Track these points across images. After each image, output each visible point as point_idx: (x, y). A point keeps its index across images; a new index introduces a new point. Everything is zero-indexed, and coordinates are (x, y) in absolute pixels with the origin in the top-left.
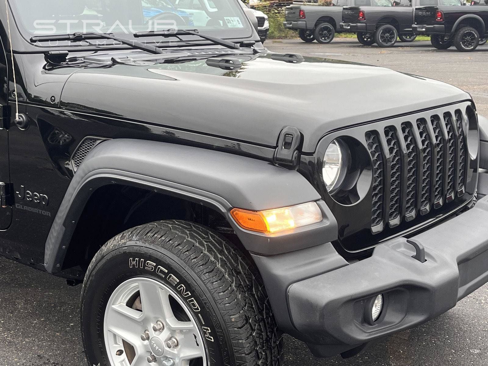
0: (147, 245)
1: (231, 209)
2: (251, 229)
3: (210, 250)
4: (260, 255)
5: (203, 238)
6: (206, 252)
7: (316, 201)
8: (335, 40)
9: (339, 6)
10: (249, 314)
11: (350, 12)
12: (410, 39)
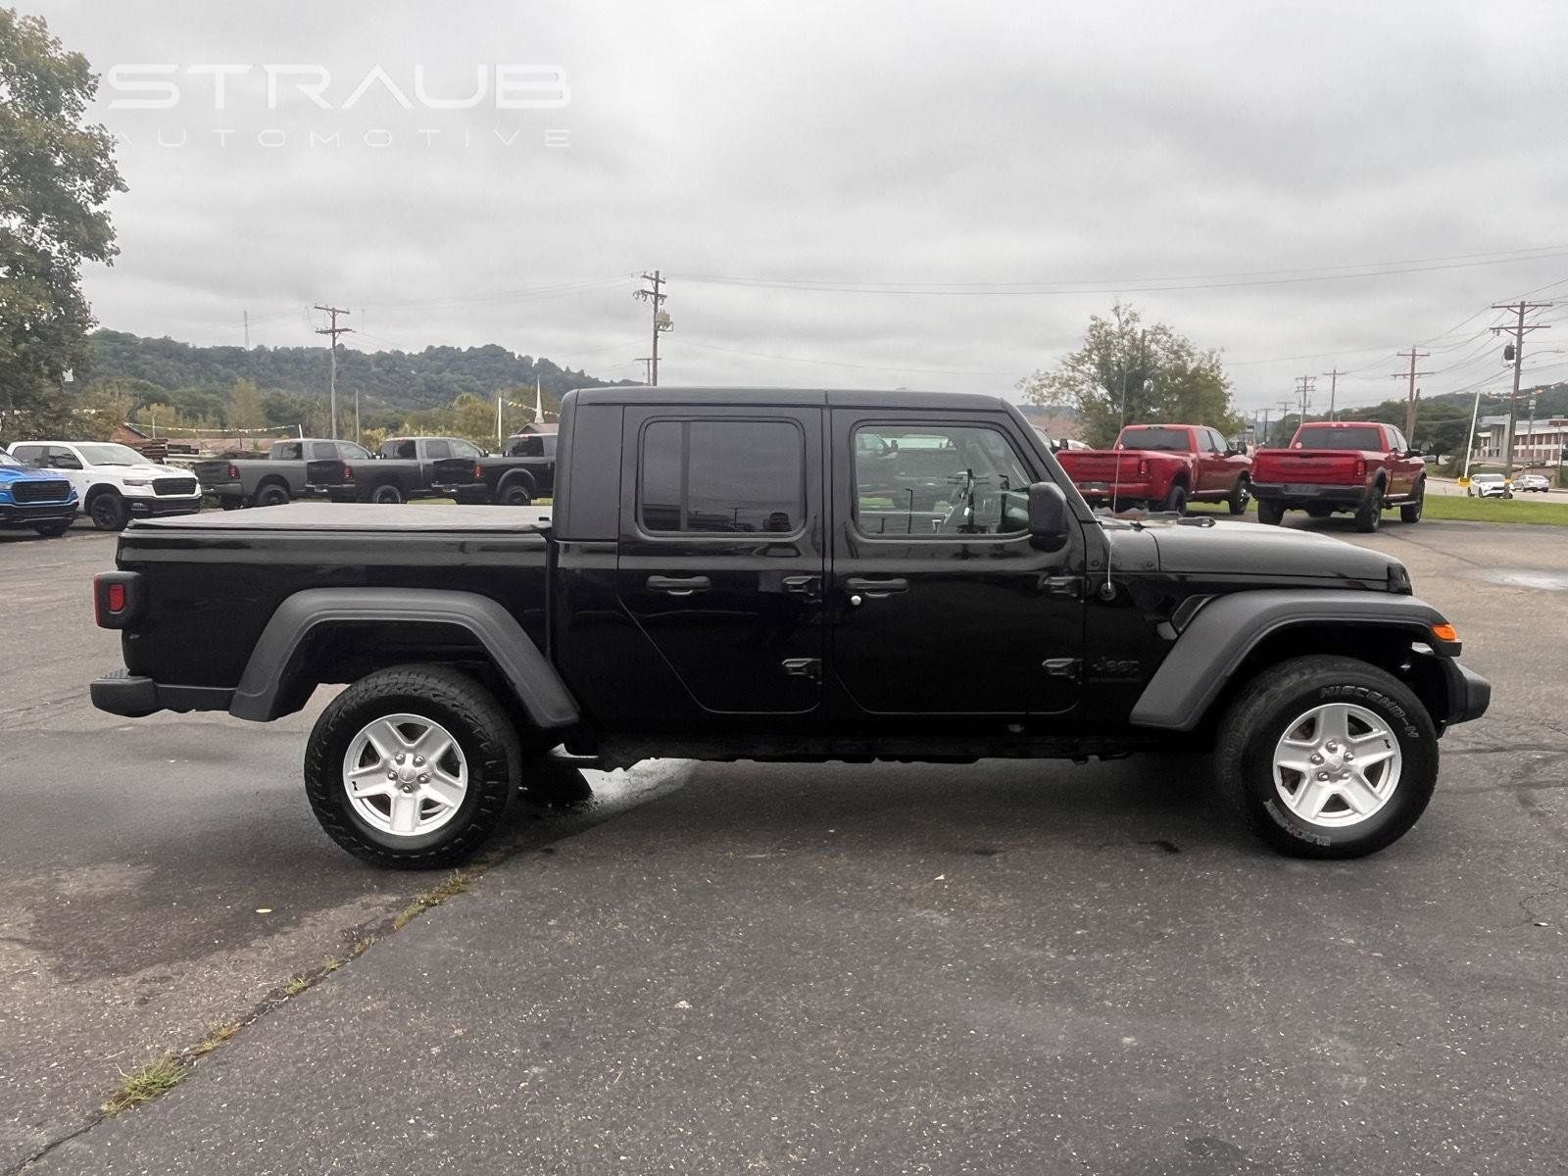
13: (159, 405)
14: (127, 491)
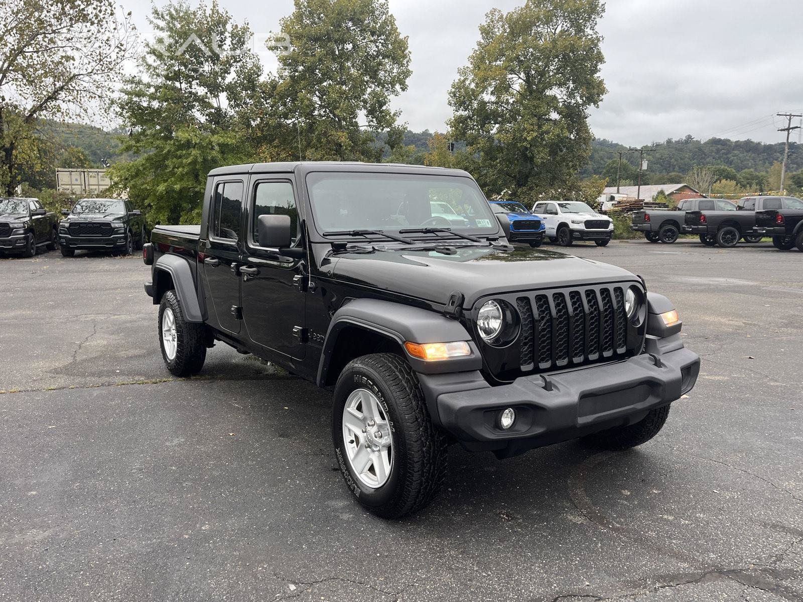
0: (364, 367)
1: (405, 342)
2: (415, 356)
3: (401, 371)
4: (422, 373)
5: (399, 364)
6: (398, 373)
7: (467, 341)
8: (678, 240)
9: (684, 210)
10: (418, 416)
11: (692, 216)
12: (755, 241)
13: (726, 180)
14: (573, 226)
